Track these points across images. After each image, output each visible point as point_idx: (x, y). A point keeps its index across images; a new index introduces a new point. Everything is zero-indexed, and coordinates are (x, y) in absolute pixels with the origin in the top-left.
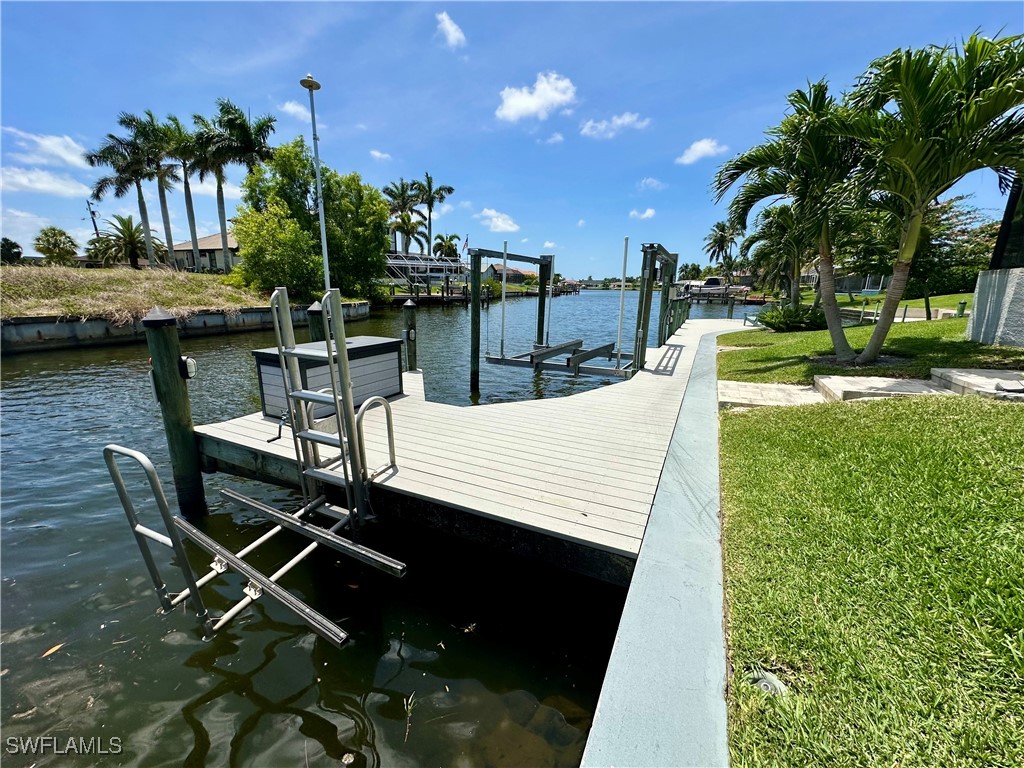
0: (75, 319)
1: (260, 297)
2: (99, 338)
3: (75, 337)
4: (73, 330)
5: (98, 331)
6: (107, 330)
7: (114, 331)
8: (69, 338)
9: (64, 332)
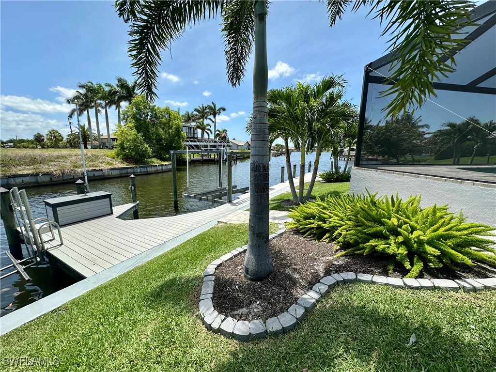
0: (37, 175)
1: (122, 162)
2: (48, 182)
3: (37, 182)
4: (37, 179)
5: (47, 179)
6: (51, 178)
7: (53, 179)
8: (35, 182)
9: (33, 180)
